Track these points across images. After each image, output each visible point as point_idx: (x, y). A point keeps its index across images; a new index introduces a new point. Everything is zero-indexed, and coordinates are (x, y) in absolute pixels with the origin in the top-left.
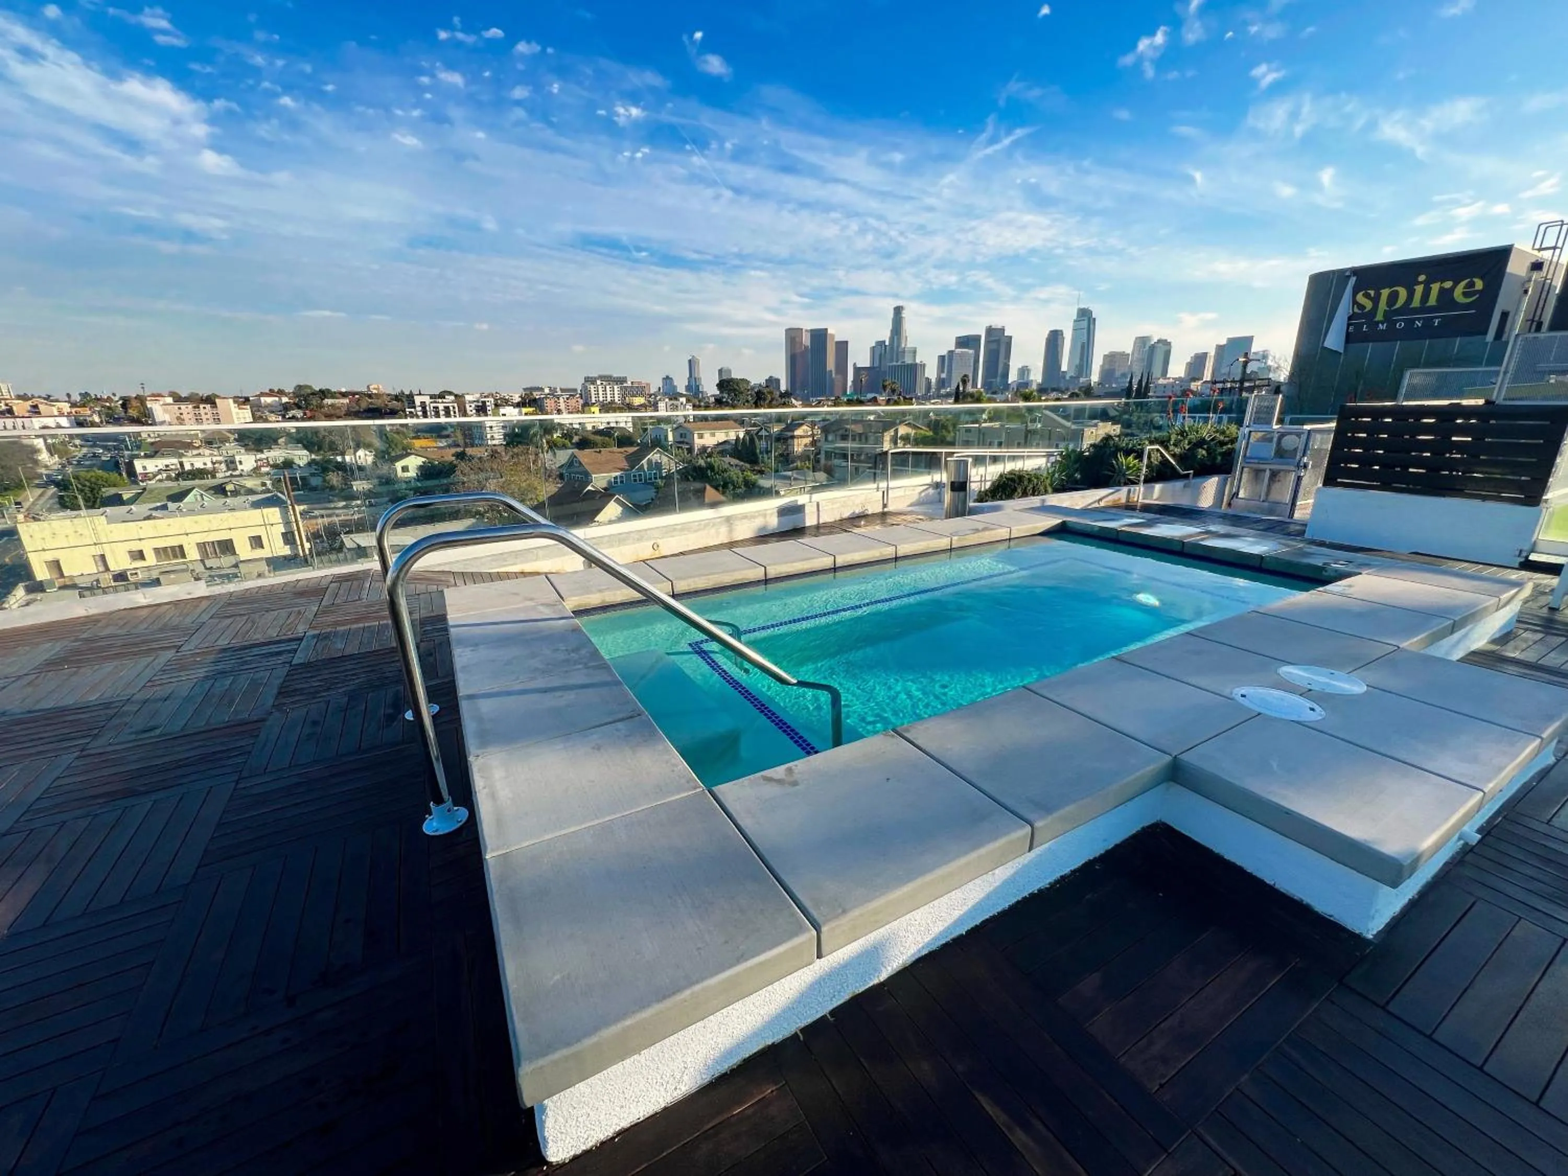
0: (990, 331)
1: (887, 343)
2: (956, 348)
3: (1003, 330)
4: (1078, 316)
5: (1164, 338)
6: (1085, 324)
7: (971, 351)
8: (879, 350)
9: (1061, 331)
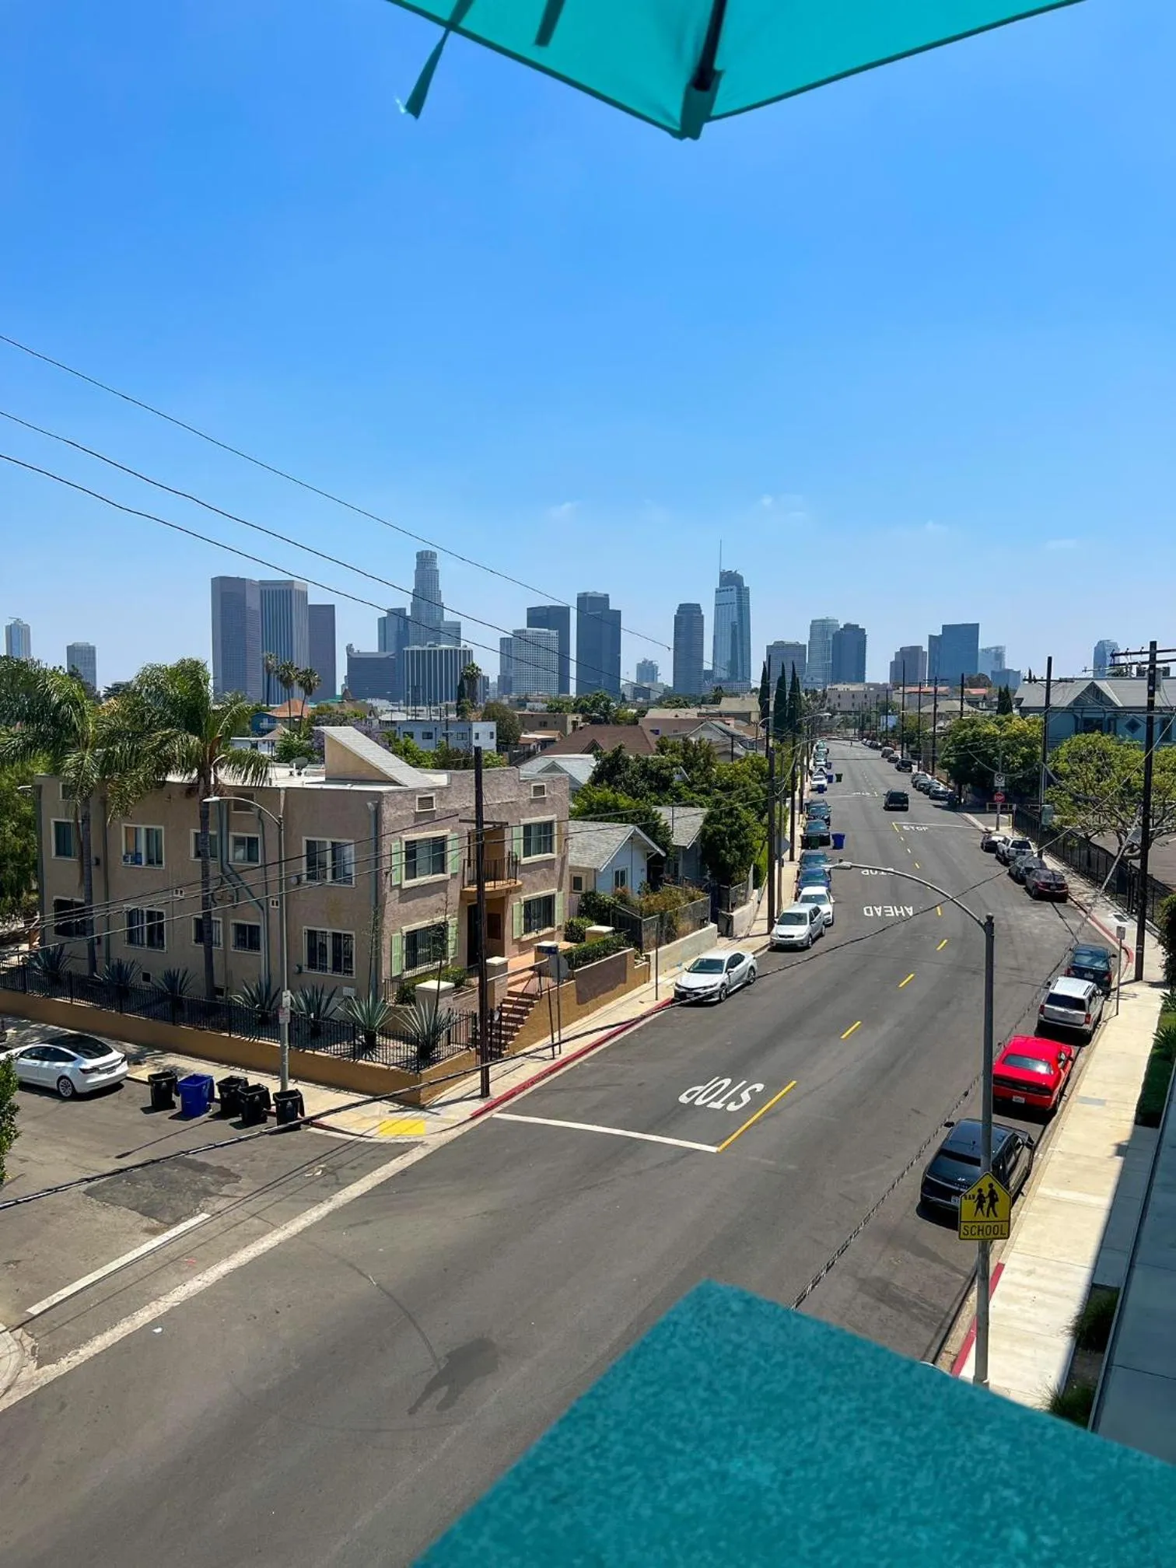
0: (583, 600)
1: (408, 613)
2: (528, 627)
3: (605, 599)
4: (722, 583)
5: (853, 623)
6: (733, 596)
7: (554, 633)
8: (395, 624)
9: (698, 606)
